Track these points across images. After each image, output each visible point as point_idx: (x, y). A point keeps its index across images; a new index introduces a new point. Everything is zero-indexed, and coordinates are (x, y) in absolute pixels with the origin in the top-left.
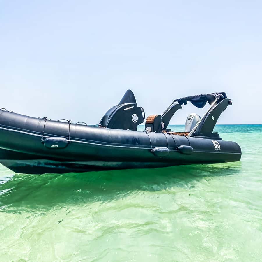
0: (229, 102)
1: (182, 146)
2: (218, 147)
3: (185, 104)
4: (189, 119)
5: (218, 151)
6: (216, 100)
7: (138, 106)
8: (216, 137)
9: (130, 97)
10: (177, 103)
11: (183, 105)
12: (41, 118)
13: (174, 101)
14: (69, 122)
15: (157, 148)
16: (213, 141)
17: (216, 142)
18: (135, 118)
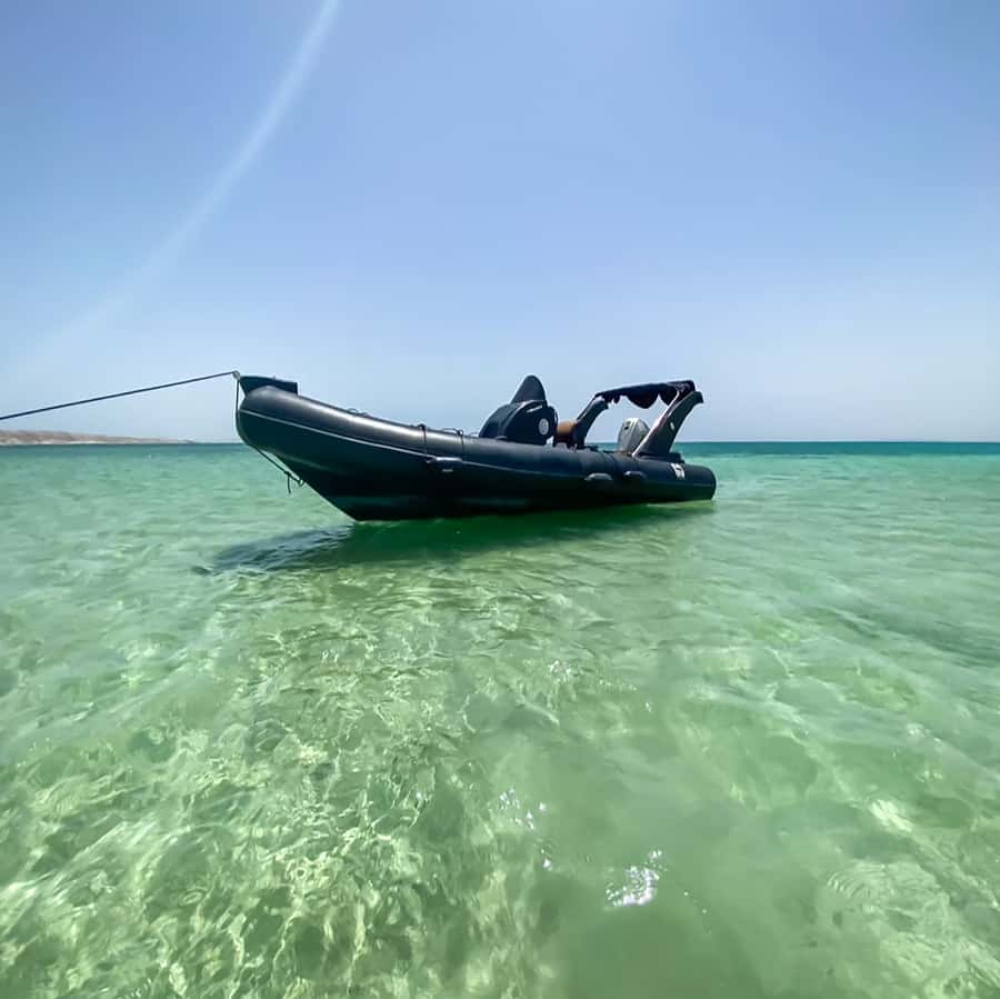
0: (699, 399)
1: (628, 473)
2: (680, 474)
3: (617, 401)
4: (627, 428)
5: (680, 480)
6: (678, 394)
7: (549, 404)
8: (677, 458)
9: (532, 388)
10: (600, 398)
11: (612, 404)
12: (415, 425)
13: (597, 396)
14: (459, 432)
15: (592, 476)
16: (673, 465)
17: (678, 466)
18: (544, 425)
